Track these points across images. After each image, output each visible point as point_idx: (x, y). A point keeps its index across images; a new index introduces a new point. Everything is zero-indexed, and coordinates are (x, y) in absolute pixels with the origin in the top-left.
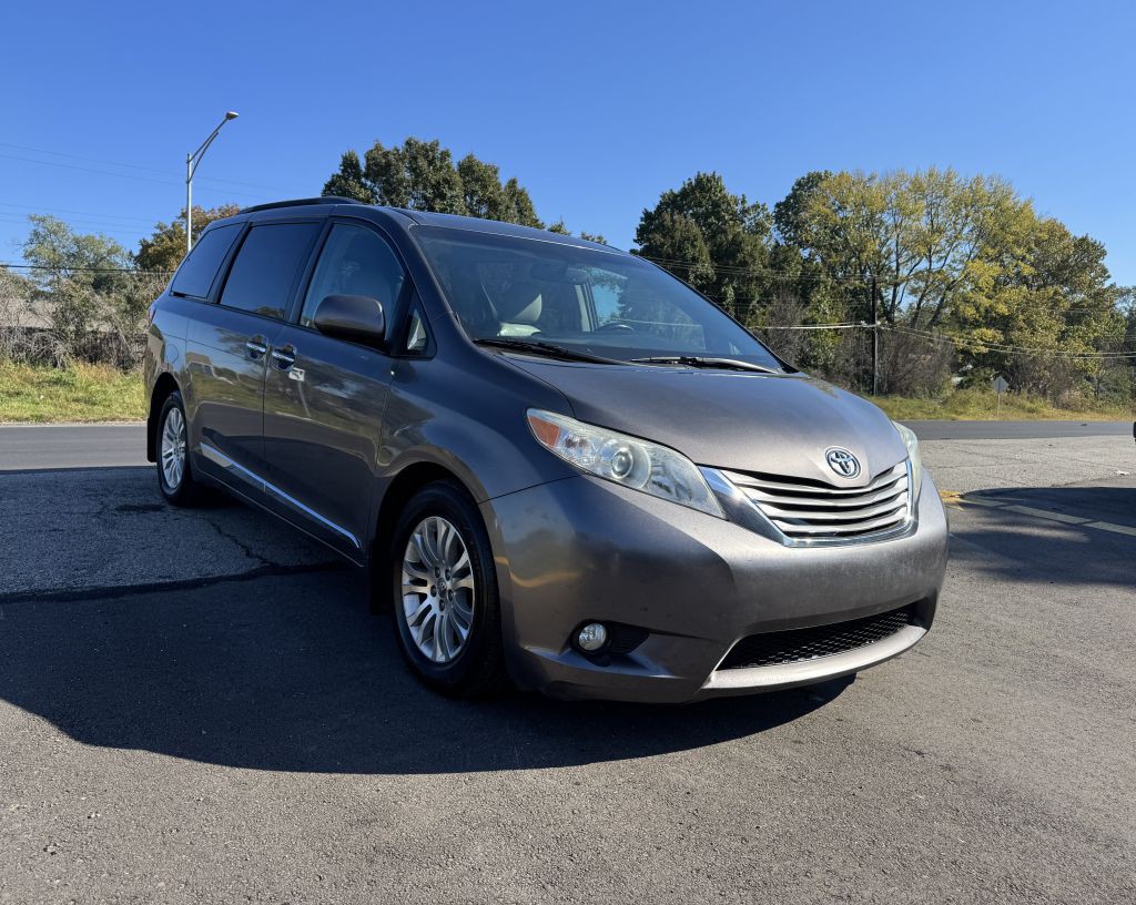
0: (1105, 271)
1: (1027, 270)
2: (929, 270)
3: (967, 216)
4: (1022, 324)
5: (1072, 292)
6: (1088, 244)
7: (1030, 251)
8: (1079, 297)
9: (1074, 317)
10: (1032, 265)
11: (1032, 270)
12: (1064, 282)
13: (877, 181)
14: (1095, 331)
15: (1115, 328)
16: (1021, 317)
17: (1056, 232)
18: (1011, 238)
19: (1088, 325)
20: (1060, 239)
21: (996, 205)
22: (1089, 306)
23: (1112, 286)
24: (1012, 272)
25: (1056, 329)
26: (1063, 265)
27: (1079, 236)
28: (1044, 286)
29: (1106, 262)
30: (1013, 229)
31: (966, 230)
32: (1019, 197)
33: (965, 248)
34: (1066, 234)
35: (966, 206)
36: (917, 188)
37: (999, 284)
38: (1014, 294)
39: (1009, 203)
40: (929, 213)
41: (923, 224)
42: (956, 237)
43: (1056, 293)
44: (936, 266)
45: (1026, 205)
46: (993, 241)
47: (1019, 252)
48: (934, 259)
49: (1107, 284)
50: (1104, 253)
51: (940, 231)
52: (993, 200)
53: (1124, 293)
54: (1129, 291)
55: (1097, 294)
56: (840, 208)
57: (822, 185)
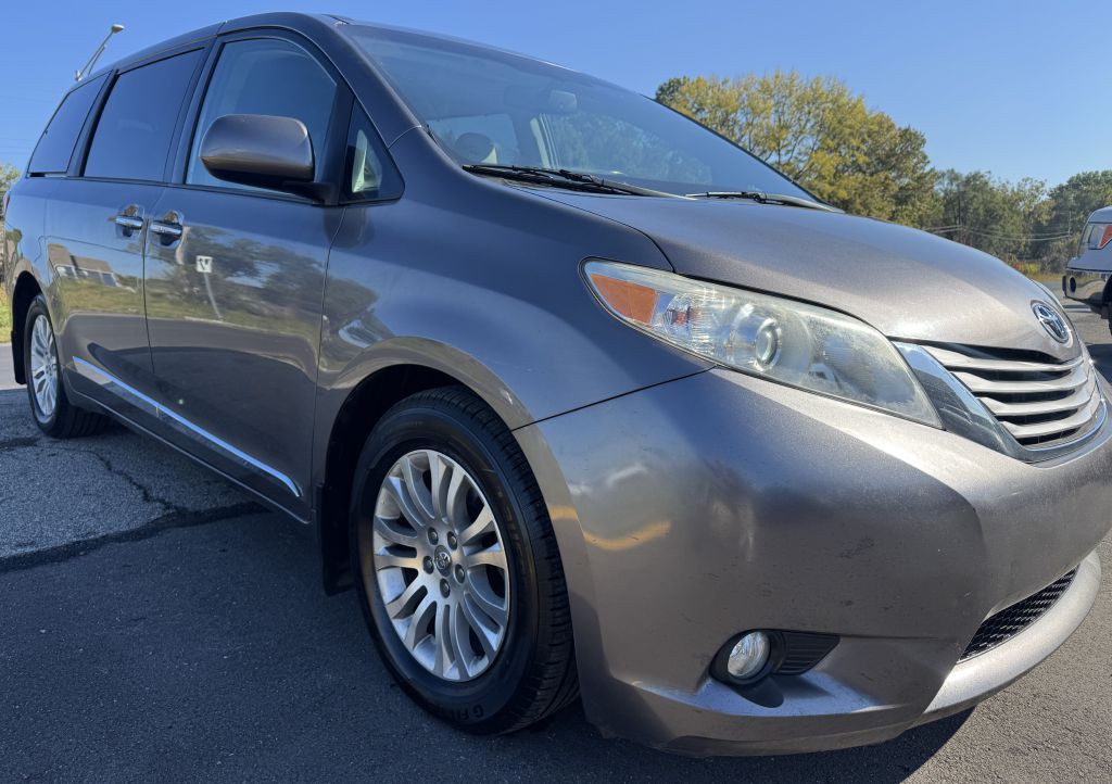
0: (925, 157)
1: (862, 159)
2: (779, 163)
3: (809, 113)
4: (859, 207)
5: (899, 177)
6: (910, 133)
7: (863, 141)
8: (905, 181)
9: (902, 199)
10: (865, 154)
11: (867, 159)
12: (893, 168)
13: (730, 84)
14: (919, 210)
15: (934, 206)
16: (858, 201)
17: (884, 125)
18: (847, 131)
19: (913, 205)
20: (888, 130)
21: (834, 101)
22: (914, 189)
23: (932, 170)
24: (849, 160)
25: (888, 209)
26: (891, 153)
27: (904, 127)
28: (877, 172)
29: (925, 149)
30: (849, 122)
31: (809, 125)
32: (851, 96)
33: (810, 142)
34: (891, 126)
35: (808, 103)
36: (766, 89)
37: (838, 174)
38: (853, 180)
39: (843, 100)
40: (777, 111)
41: (772, 121)
42: (801, 132)
43: (886, 178)
44: (784, 159)
45: (859, 101)
46: (833, 134)
47: (855, 142)
48: (783, 152)
49: (927, 169)
50: (924, 142)
51: (784, 127)
52: (830, 97)
53: (938, 176)
54: (943, 175)
55: (920, 178)
56: (698, 110)
57: (684, 89)
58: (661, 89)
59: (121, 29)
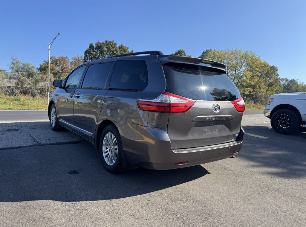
0: (278, 74)
1: (259, 74)
2: (235, 74)
3: (244, 60)
4: (258, 87)
5: (270, 79)
6: (274, 67)
7: (260, 69)
8: (272, 80)
9: (270, 85)
10: (260, 73)
12: (268, 77)
13: (223, 52)
14: (275, 89)
15: (280, 88)
16: (257, 85)
17: (266, 65)
18: (255, 66)
19: (274, 87)
20: (267, 66)
21: (252, 58)
22: (274, 83)
23: (280, 78)
24: (255, 74)
25: (266, 88)
26: (268, 73)
27: (272, 66)
28: (263, 78)
29: (278, 72)
30: (256, 64)
31: (244, 64)
32: (257, 56)
33: (244, 68)
34: (268, 65)
35: (244, 58)
36: (232, 54)
37: (252, 77)
38: (256, 79)
39: (255, 57)
40: (235, 60)
41: (234, 62)
42: (242, 66)
43: (266, 79)
44: (237, 73)
45: (259, 58)
46: (251, 67)
47: (257, 69)
48: (236, 71)
49: (278, 77)
50: (277, 70)
51: (238, 64)
52: (251, 57)
53: (282, 80)
54: (283, 79)
55: (277, 80)
56: (214, 58)
57: (209, 53)
58: (204, 52)
59: (60, 34)
